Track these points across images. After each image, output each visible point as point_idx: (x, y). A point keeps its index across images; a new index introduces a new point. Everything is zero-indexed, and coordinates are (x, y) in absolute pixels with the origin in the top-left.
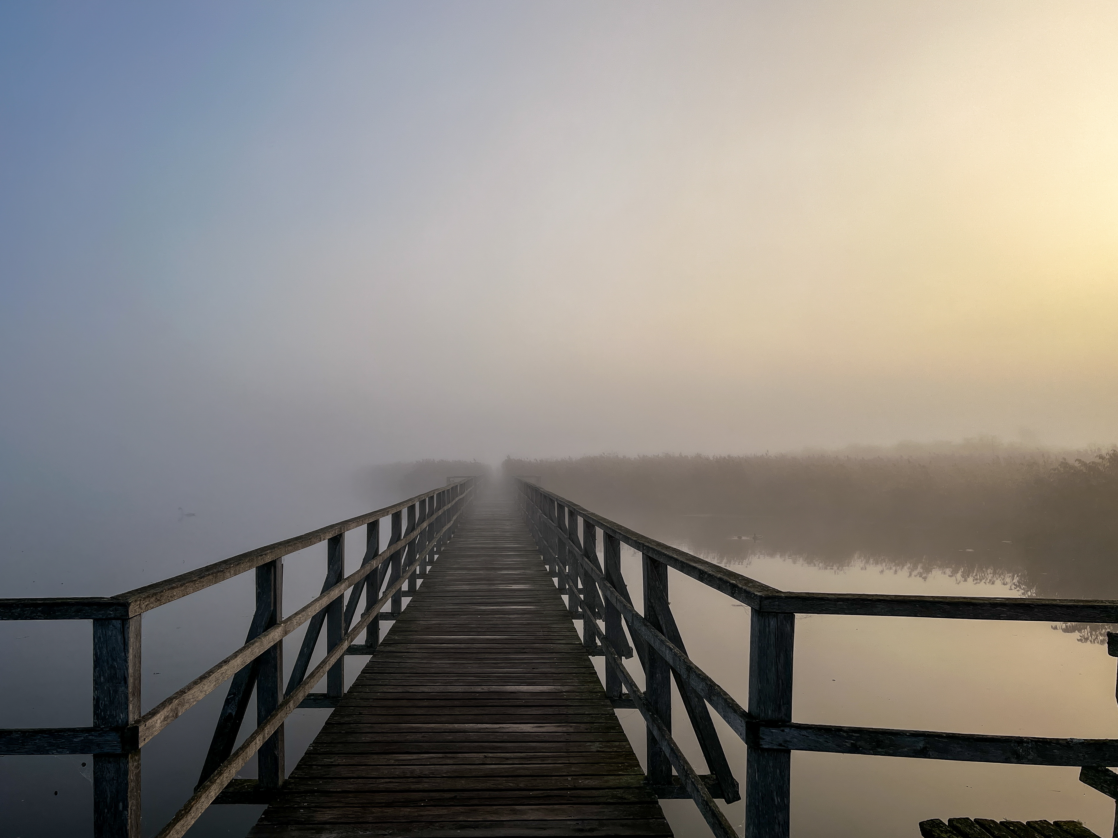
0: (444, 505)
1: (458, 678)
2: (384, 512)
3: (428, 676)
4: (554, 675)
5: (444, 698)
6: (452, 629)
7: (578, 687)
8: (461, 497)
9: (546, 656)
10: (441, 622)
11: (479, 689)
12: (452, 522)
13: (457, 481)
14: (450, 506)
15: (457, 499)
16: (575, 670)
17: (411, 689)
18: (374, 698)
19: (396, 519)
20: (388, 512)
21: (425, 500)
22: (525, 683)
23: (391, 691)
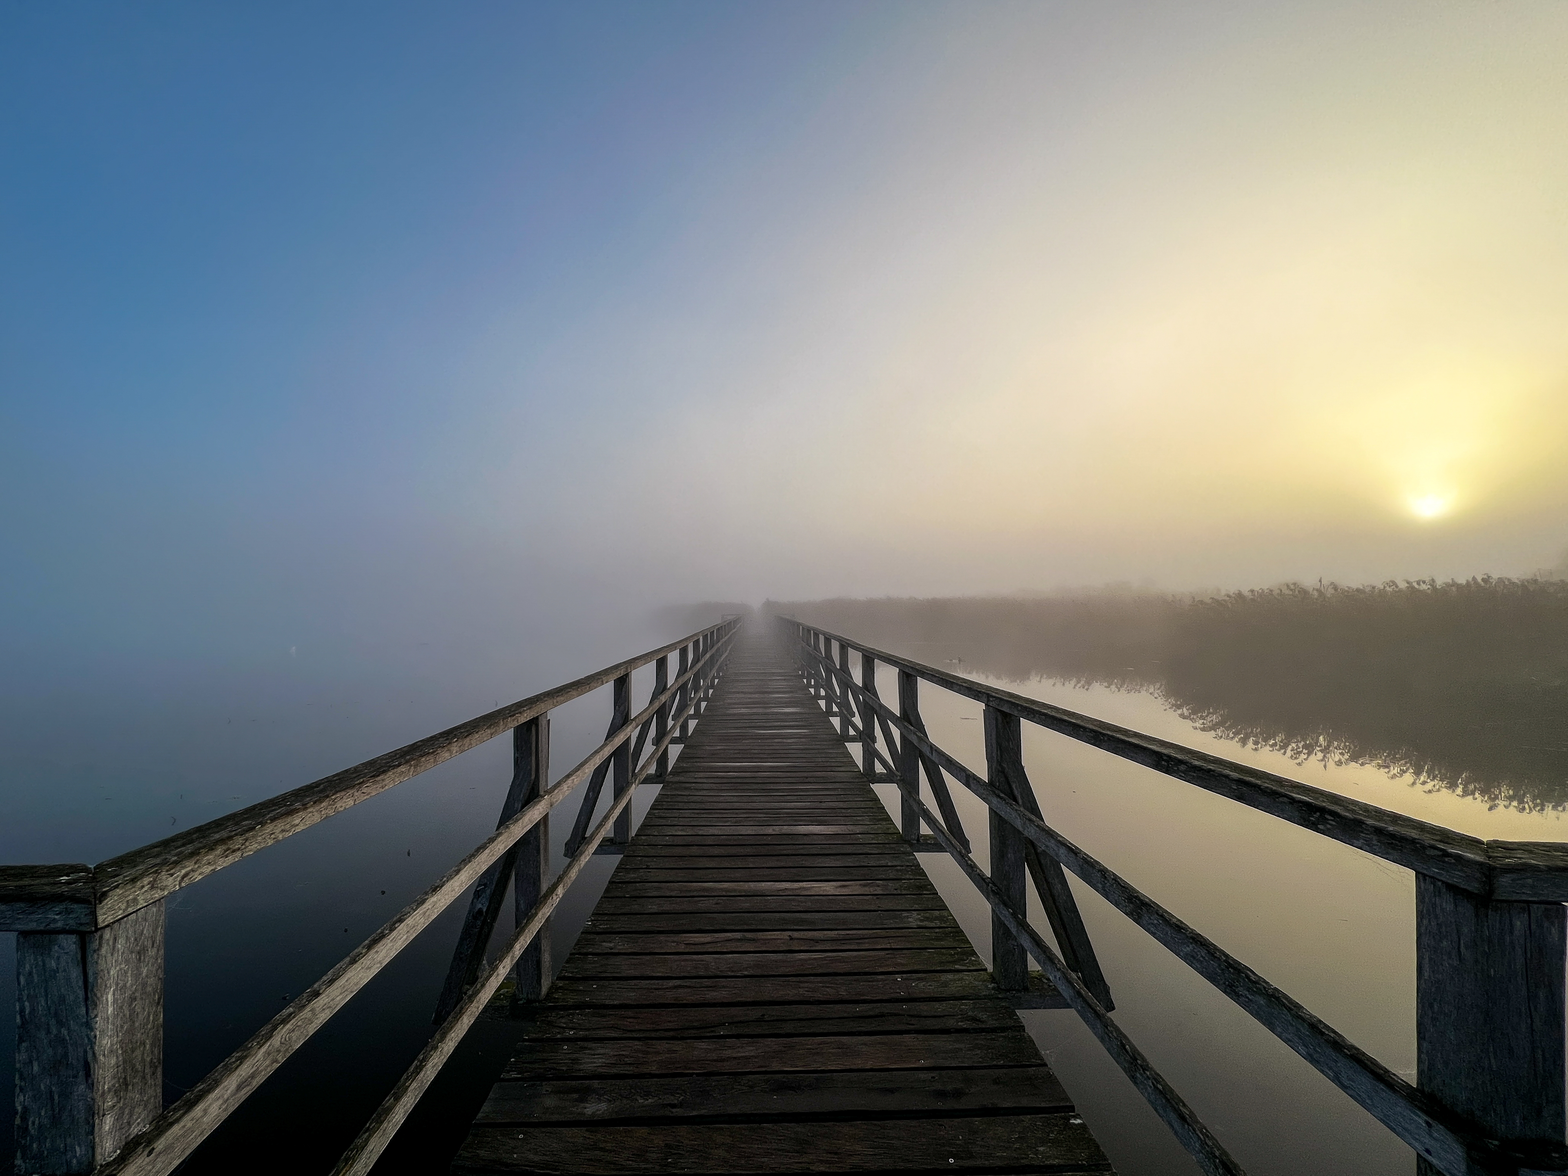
0: (722, 638)
1: (747, 816)
2: (671, 647)
3: (717, 813)
4: (843, 811)
5: (735, 843)
6: (736, 756)
7: (872, 826)
8: (734, 631)
9: (830, 786)
10: (725, 747)
11: (770, 830)
12: (728, 651)
13: (730, 618)
14: (726, 638)
15: (731, 633)
16: (863, 805)
17: (701, 830)
18: (663, 843)
19: (684, 652)
20: (676, 647)
21: (707, 635)
22: (816, 821)
23: (680, 833)
